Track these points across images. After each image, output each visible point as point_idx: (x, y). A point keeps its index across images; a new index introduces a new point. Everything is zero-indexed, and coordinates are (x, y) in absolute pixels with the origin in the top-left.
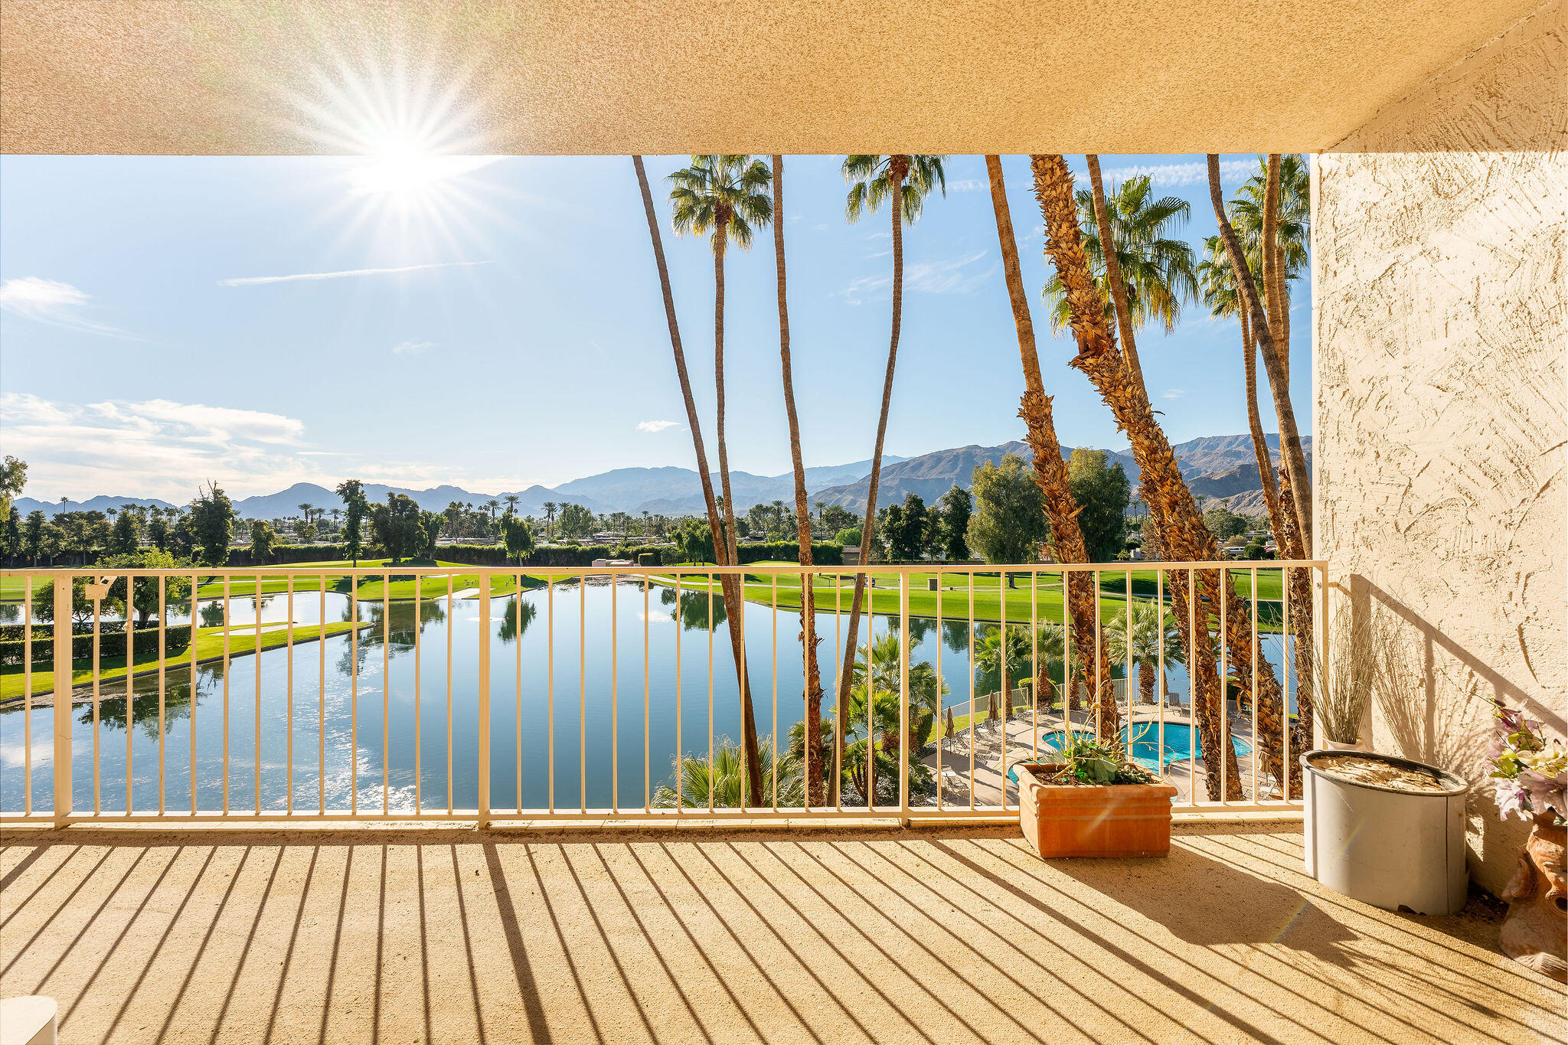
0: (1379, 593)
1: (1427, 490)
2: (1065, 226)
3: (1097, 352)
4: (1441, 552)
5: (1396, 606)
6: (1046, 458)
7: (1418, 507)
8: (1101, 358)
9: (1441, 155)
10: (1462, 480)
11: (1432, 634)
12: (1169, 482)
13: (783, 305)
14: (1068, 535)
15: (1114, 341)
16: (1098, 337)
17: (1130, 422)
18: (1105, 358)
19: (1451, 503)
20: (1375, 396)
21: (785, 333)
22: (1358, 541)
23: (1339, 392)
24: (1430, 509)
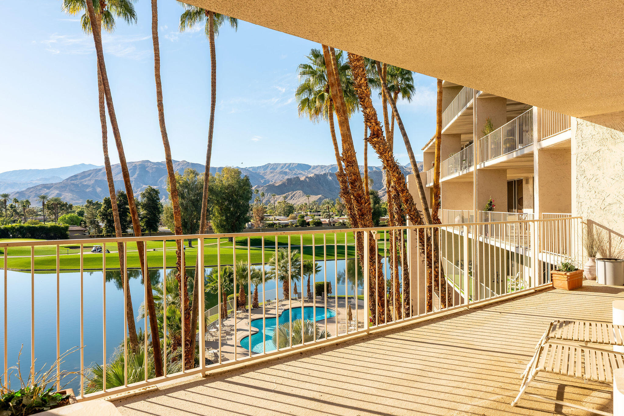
0: (596, 223)
1: (609, 200)
2: (363, 79)
3: (378, 136)
4: (613, 213)
5: (601, 226)
6: (355, 180)
7: (606, 204)
8: (379, 139)
9: (613, 130)
10: (618, 199)
11: (610, 231)
12: (405, 192)
13: (158, 76)
14: (365, 213)
15: (383, 132)
16: (378, 130)
17: (390, 166)
18: (381, 139)
19: (616, 203)
20: (594, 179)
21: (159, 94)
22: (589, 211)
23: (583, 177)
24: (610, 204)
